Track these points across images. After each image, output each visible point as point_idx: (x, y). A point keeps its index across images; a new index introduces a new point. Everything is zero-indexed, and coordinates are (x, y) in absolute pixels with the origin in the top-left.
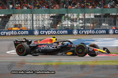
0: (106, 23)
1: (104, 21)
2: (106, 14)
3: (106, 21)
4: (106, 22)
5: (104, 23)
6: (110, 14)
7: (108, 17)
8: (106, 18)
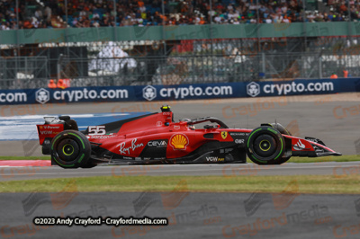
0: (28, 70)
1: (22, 64)
2: (27, 45)
3: (26, 64)
4: (26, 68)
5: (23, 71)
6: (37, 45)
7: (35, 55)
8: (26, 57)
